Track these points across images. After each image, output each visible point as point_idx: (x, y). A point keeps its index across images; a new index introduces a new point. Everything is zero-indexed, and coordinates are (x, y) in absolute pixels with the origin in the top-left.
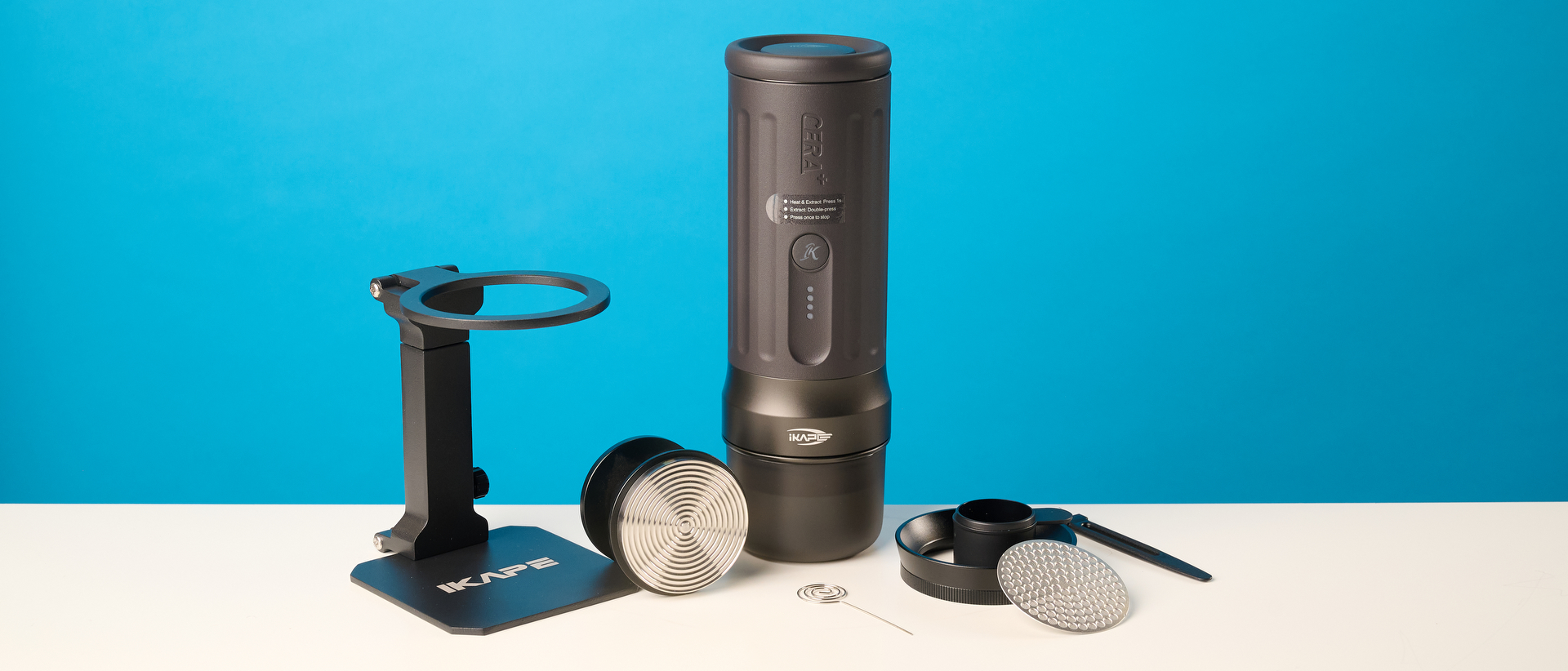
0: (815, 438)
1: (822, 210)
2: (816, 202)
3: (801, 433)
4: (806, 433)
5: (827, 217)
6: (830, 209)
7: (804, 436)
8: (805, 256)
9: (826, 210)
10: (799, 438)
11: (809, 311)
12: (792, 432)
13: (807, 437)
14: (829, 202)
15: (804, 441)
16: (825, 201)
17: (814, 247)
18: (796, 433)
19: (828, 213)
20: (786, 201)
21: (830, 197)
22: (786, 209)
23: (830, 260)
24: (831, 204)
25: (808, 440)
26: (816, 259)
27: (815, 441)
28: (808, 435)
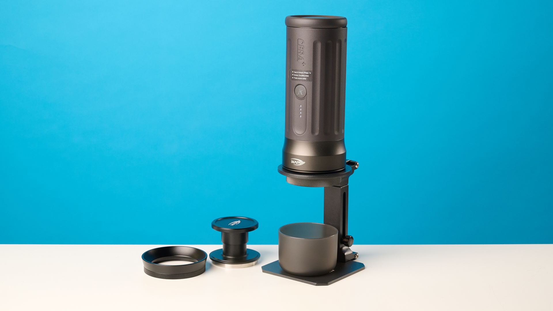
0: (299, 163)
2: (302, 73)
4: (296, 160)
5: (306, 79)
6: (307, 76)
7: (295, 161)
8: (298, 93)
9: (305, 76)
11: (301, 115)
12: (292, 160)
14: (306, 73)
16: (305, 73)
17: (301, 90)
18: (293, 160)
19: (306, 77)
20: (293, 72)
21: (306, 71)
22: (293, 75)
23: (307, 96)
24: (307, 74)
25: (297, 163)
26: (302, 94)
27: (299, 164)
28: (297, 161)
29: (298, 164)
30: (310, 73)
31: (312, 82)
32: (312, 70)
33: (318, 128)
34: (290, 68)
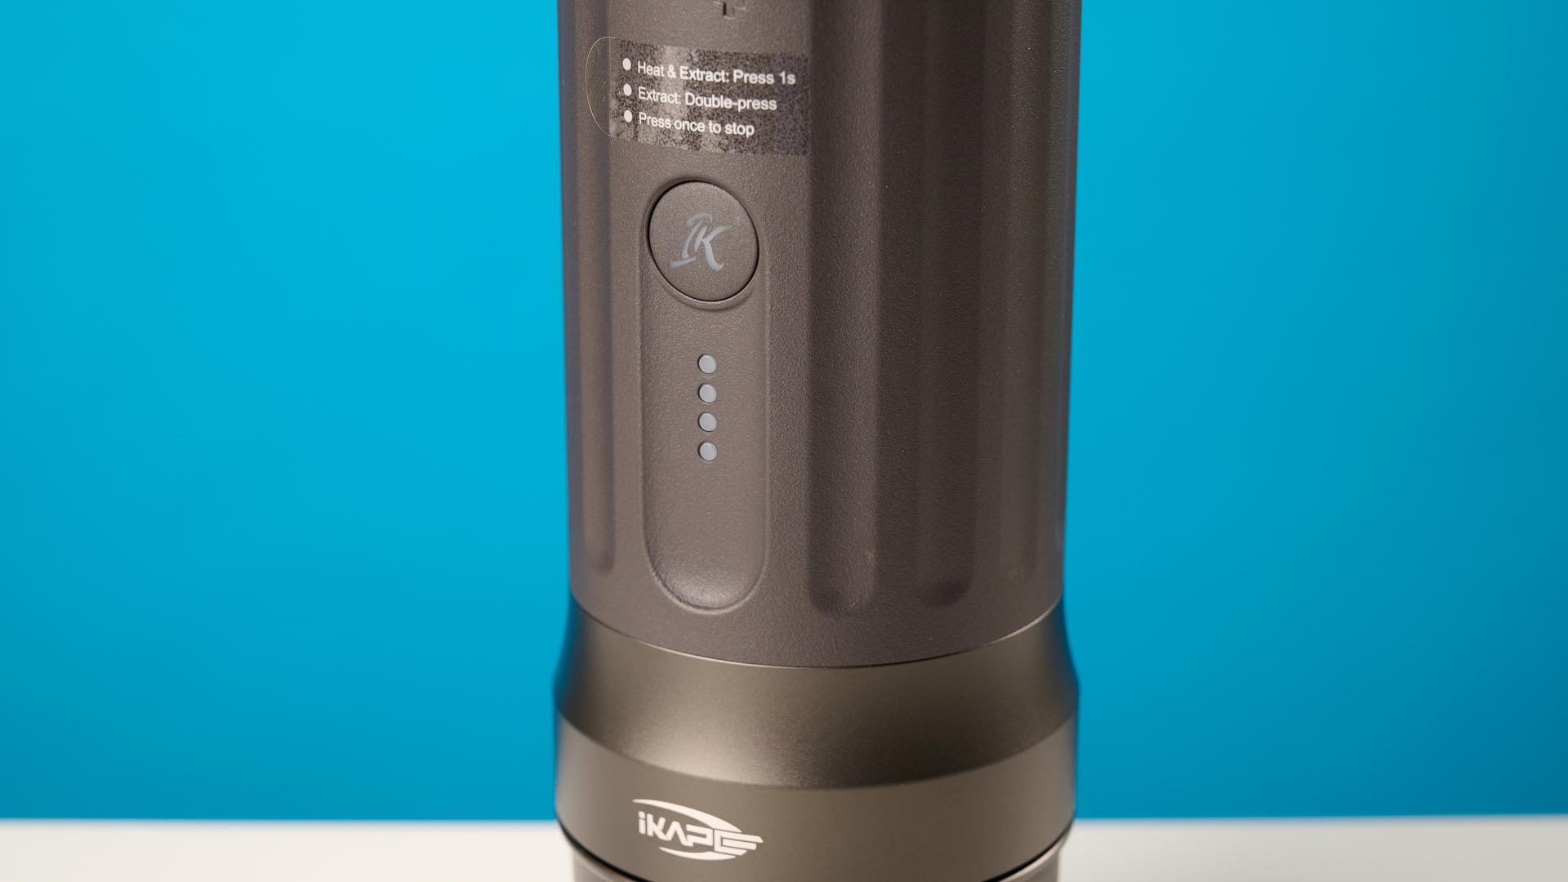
0: (707, 842)
1: (727, 103)
2: (711, 77)
3: (671, 816)
4: (685, 820)
5: (748, 131)
6: (757, 104)
7: (676, 826)
8: (685, 255)
9: (743, 104)
10: (665, 831)
11: (712, 437)
12: (648, 809)
13: (686, 833)
14: (754, 78)
15: (675, 843)
16: (738, 74)
17: (711, 228)
18: (657, 813)
19: (747, 116)
20: (627, 64)
21: (758, 63)
22: (627, 90)
23: (763, 275)
24: (757, 86)
25: (689, 841)
26: (717, 266)
27: (711, 849)
28: (690, 828)
29: (698, 848)
30: (792, 79)
31: (803, 161)
32: (802, 47)
33: (871, 555)
34: (601, 27)
